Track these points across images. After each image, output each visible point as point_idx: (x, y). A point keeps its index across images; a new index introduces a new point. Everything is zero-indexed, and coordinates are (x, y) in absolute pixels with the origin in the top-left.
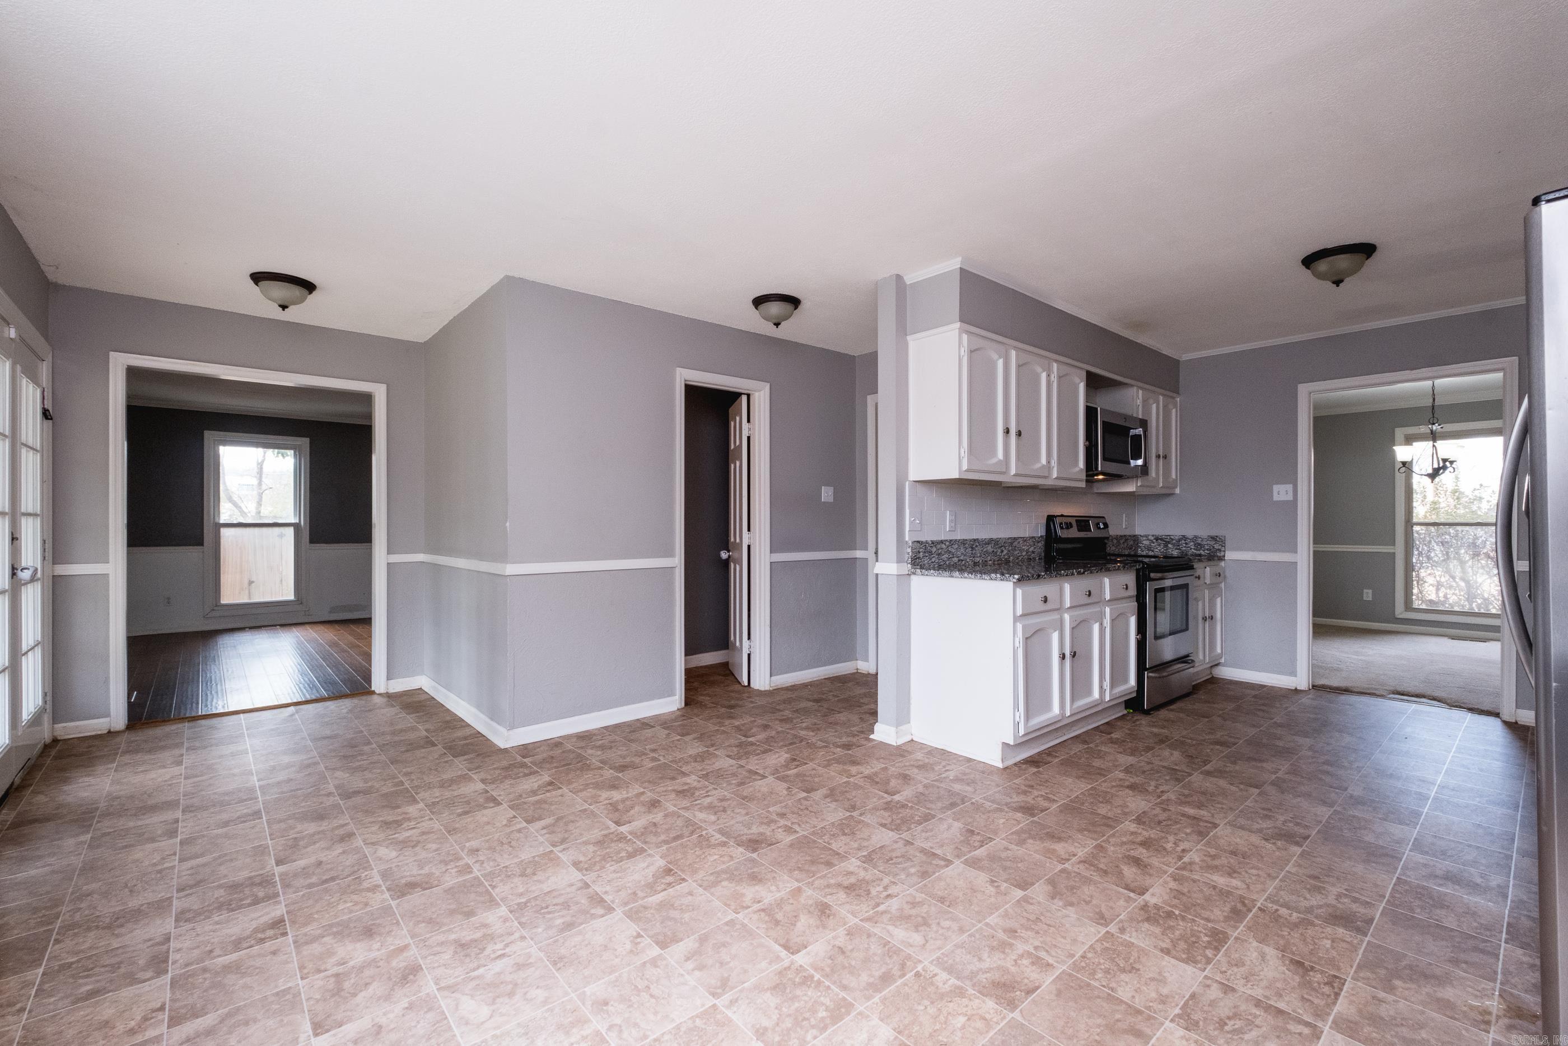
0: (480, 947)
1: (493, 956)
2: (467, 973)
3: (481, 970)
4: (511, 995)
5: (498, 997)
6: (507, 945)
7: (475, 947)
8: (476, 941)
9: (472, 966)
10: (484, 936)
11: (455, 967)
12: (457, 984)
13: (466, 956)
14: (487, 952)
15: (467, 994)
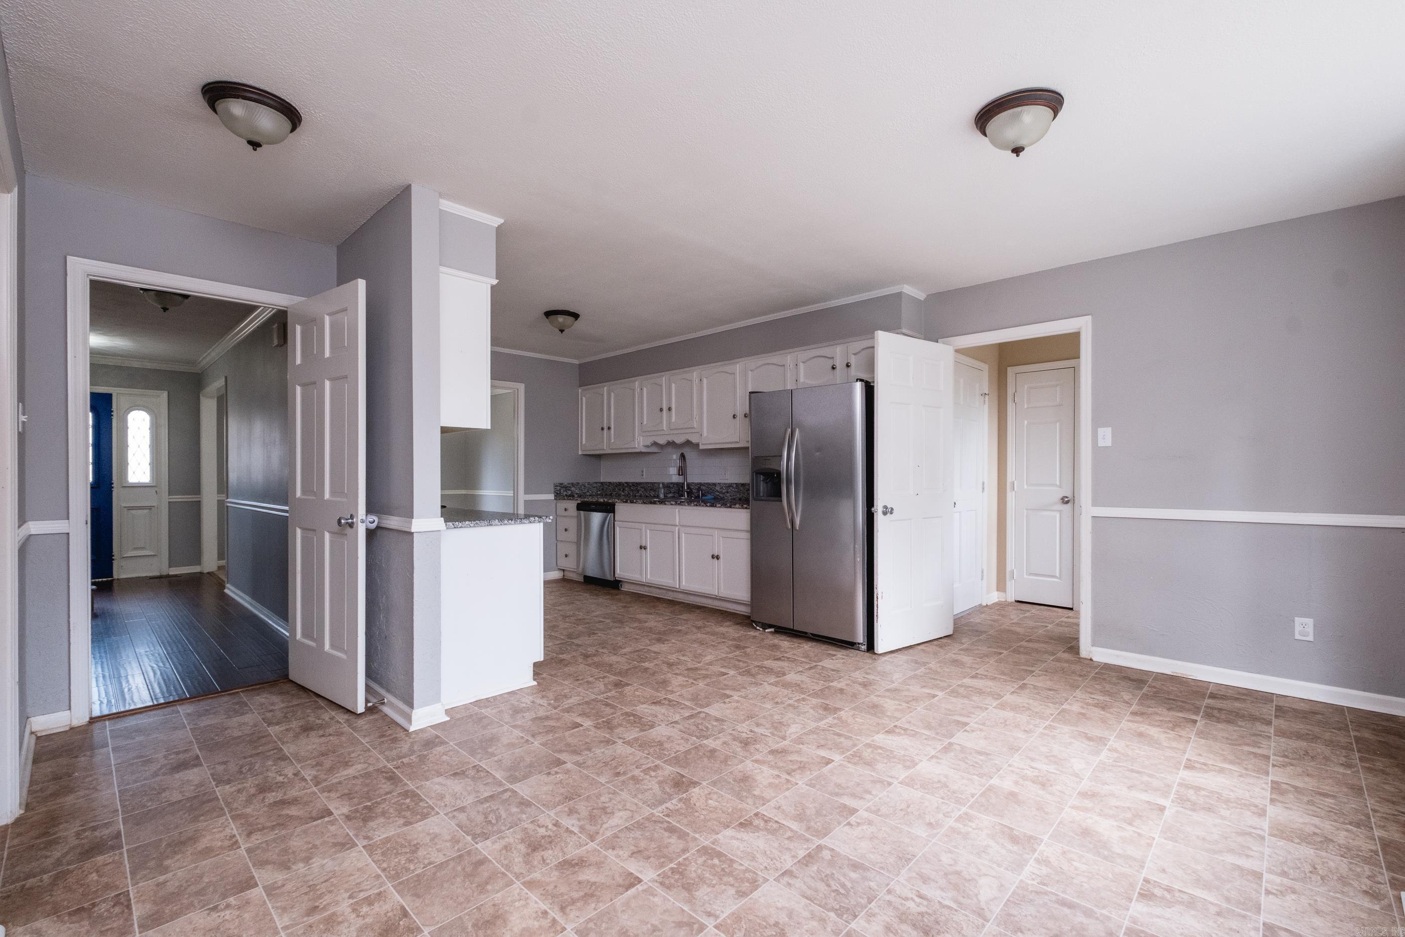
0: (920, 918)
1: (925, 903)
2: (956, 910)
3: (947, 903)
4: (958, 873)
5: (965, 879)
6: (906, 899)
7: (923, 921)
8: (914, 925)
9: (946, 912)
10: (902, 921)
11: (956, 923)
12: (974, 912)
13: (937, 923)
14: (922, 909)
15: (978, 900)
